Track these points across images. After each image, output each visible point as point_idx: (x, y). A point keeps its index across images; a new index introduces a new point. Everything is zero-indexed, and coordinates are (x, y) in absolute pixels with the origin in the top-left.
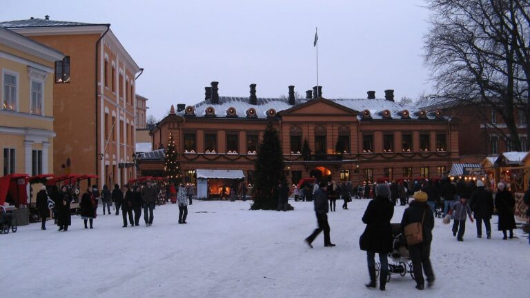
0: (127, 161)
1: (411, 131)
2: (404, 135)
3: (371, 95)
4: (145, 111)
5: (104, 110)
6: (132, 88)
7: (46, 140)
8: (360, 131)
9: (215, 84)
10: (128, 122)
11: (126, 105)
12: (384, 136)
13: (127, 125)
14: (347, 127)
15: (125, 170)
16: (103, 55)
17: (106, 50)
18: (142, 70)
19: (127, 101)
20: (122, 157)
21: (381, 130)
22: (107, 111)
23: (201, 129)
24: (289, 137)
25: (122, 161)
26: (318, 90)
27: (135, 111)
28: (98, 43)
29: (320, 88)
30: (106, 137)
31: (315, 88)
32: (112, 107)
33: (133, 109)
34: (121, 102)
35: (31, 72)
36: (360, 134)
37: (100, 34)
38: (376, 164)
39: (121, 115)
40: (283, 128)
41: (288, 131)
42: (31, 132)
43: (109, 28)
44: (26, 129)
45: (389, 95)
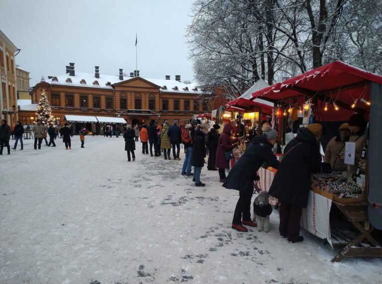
0: (10, 110)
1: (189, 99)
2: (185, 101)
3: (168, 77)
4: (28, 80)
6: (12, 62)
8: (161, 98)
9: (72, 64)
10: (10, 84)
11: (8, 73)
12: (174, 101)
13: (9, 86)
14: (154, 96)
15: (9, 116)
19: (8, 70)
20: (5, 107)
21: (172, 98)
23: (63, 92)
24: (119, 100)
25: (5, 110)
26: (137, 72)
27: (16, 77)
29: (138, 72)
31: (135, 71)
33: (14, 76)
34: (3, 70)
36: (161, 99)
38: (170, 117)
39: (3, 78)
40: (116, 94)
41: (119, 96)
45: (178, 78)
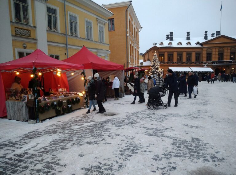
5: (130, 43)
7: (106, 55)
9: (171, 33)
13: (137, 51)
16: (129, 18)
17: (130, 15)
18: (142, 27)
20: (136, 64)
22: (131, 43)
23: (167, 52)
24: (206, 54)
25: (135, 66)
28: (127, 11)
30: (131, 55)
31: (217, 32)
32: (132, 42)
34: (135, 40)
35: (98, 21)
37: (127, 6)
39: (135, 46)
40: (203, 50)
41: (206, 51)
42: (99, 51)
43: (131, 3)
44: (97, 49)
